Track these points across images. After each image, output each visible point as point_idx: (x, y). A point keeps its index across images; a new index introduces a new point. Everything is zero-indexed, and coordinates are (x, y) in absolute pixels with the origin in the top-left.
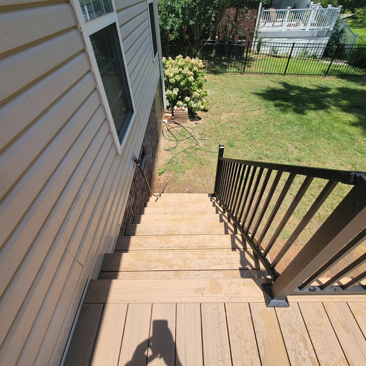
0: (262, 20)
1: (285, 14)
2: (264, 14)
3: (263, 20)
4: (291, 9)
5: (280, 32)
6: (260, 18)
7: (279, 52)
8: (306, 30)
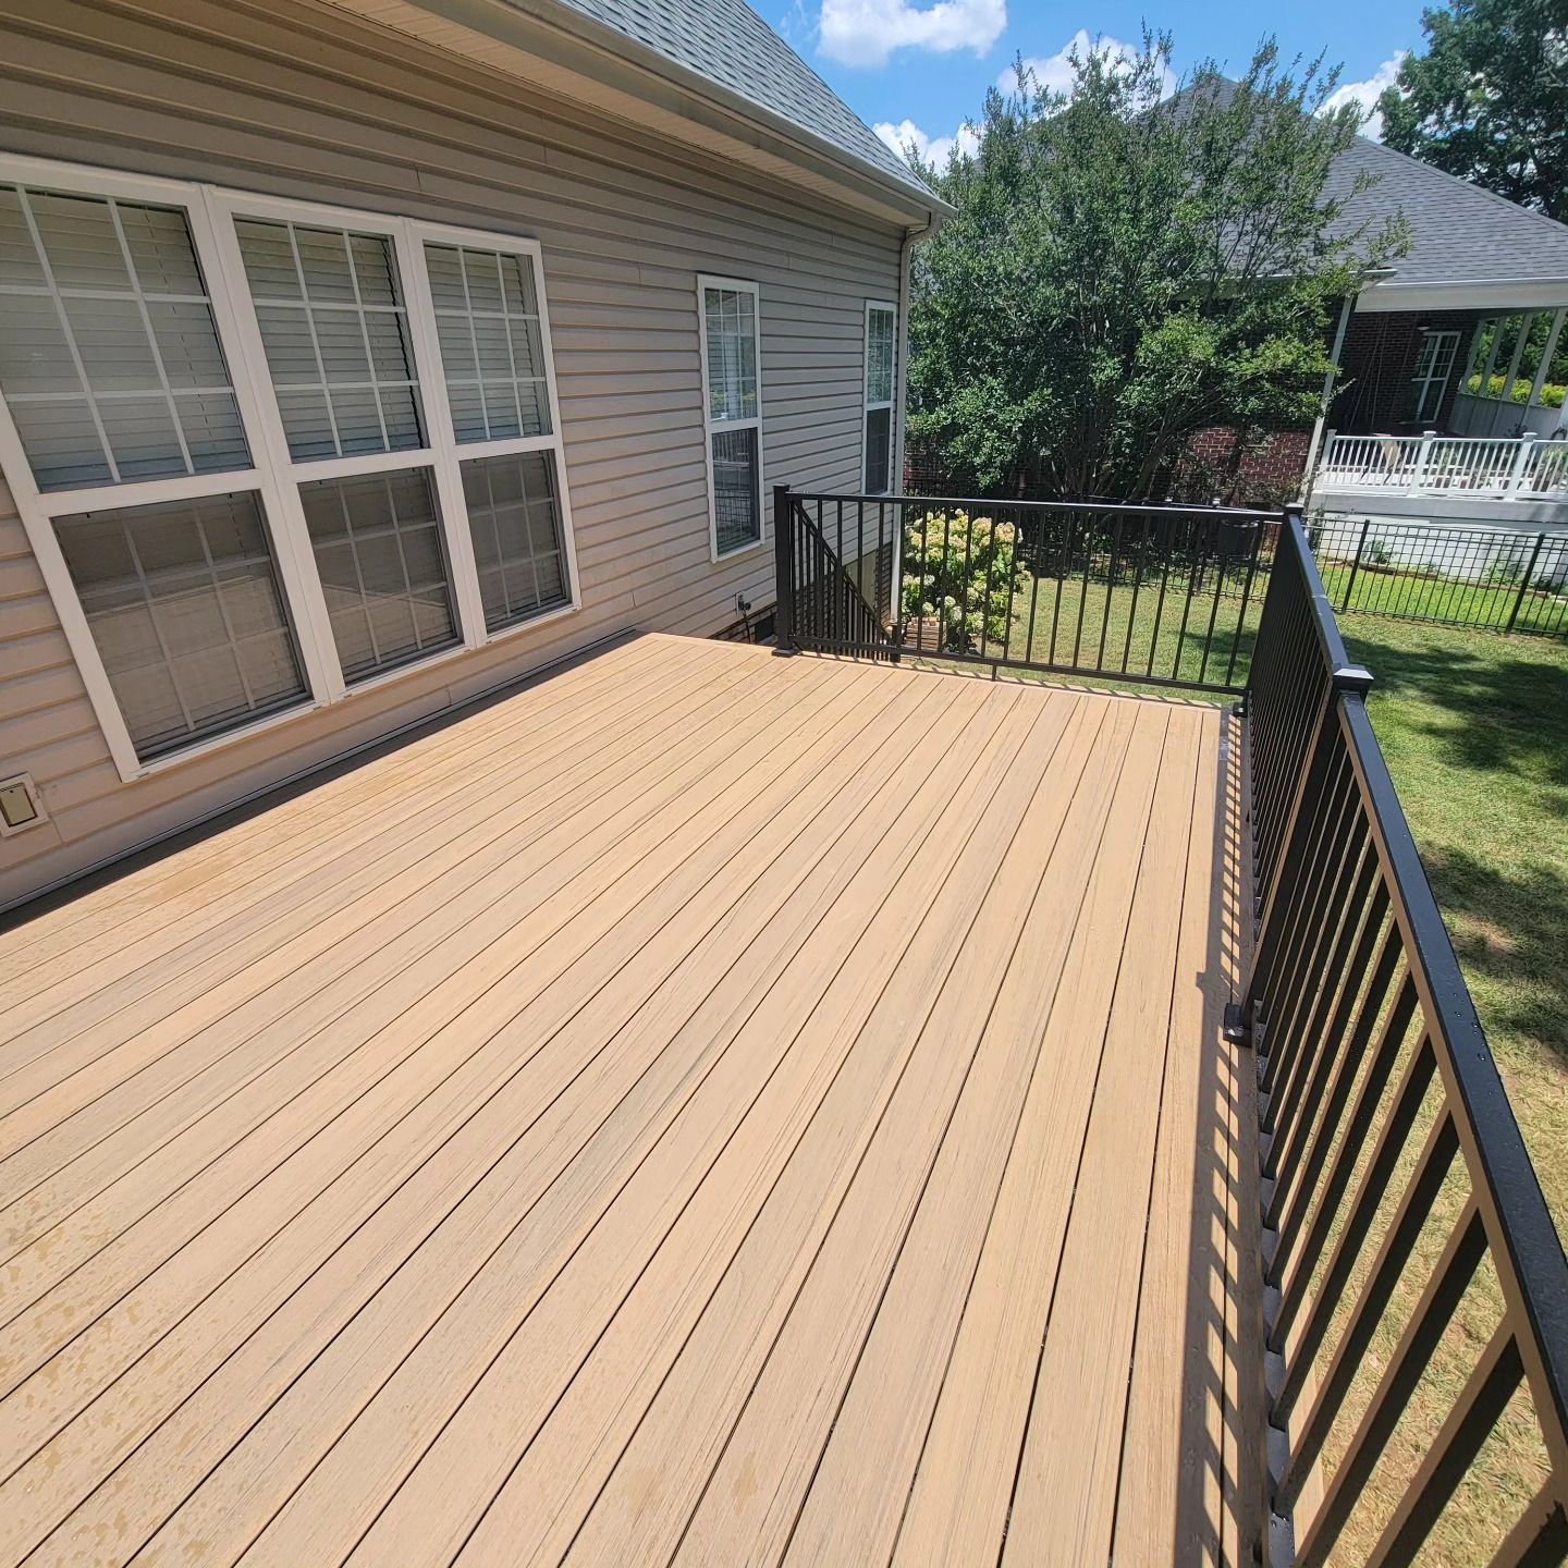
0: (1330, 463)
1: (1416, 449)
2: (1336, 447)
3: (1332, 466)
4: (1435, 436)
5: (1402, 501)
6: (1319, 457)
7: (1394, 559)
8: (1506, 500)
